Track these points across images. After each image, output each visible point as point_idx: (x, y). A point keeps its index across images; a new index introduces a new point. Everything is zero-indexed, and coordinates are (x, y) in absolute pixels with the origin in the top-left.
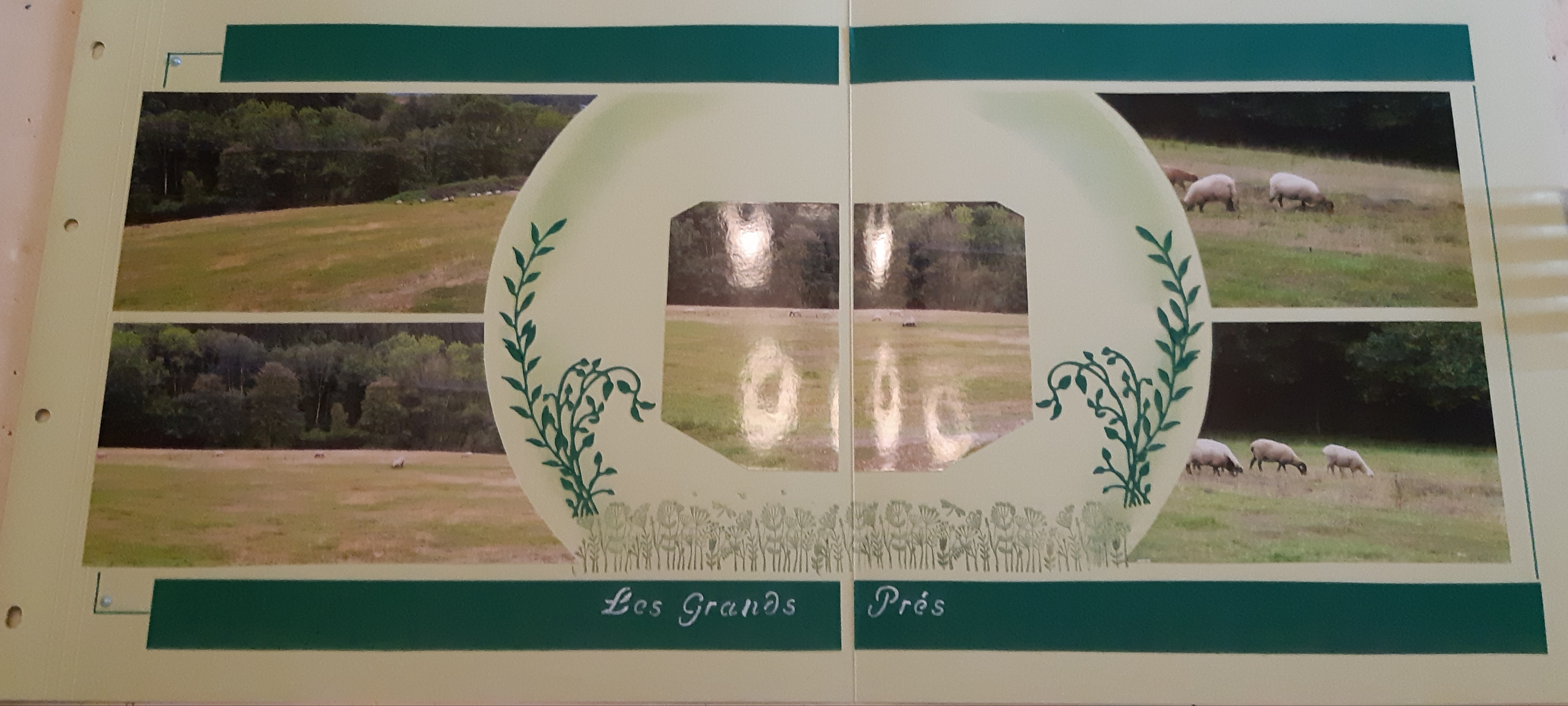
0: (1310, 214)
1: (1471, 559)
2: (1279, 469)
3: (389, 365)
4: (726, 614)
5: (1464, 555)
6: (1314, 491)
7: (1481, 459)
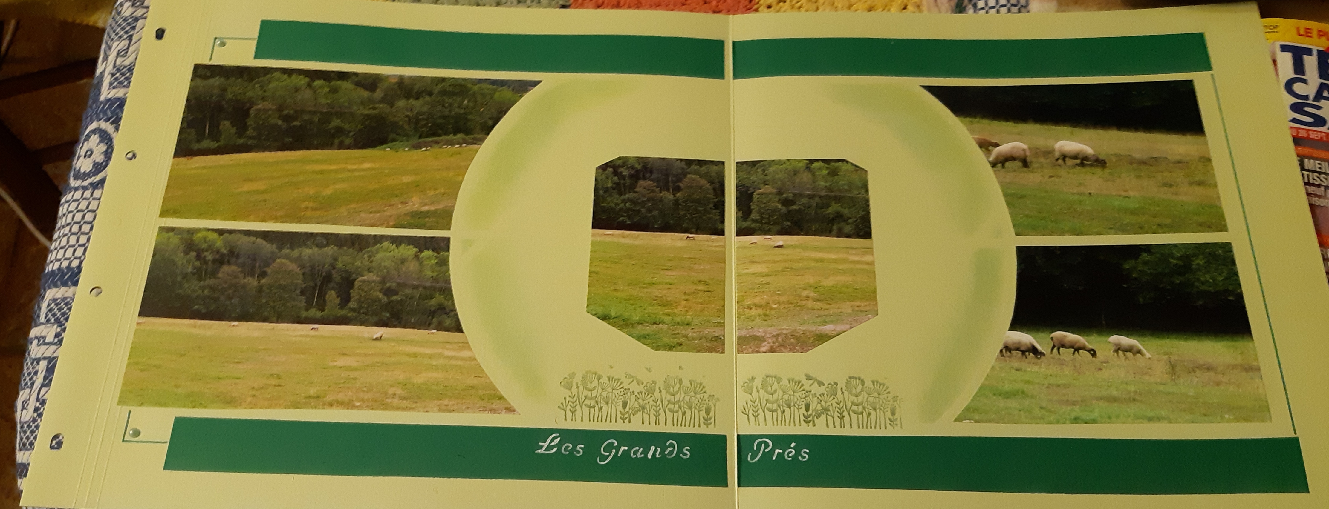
0: (1088, 169)
1: (1237, 420)
2: (1074, 353)
3: (374, 264)
4: (635, 456)
5: (1231, 417)
6: (1104, 370)
7: (1241, 344)
